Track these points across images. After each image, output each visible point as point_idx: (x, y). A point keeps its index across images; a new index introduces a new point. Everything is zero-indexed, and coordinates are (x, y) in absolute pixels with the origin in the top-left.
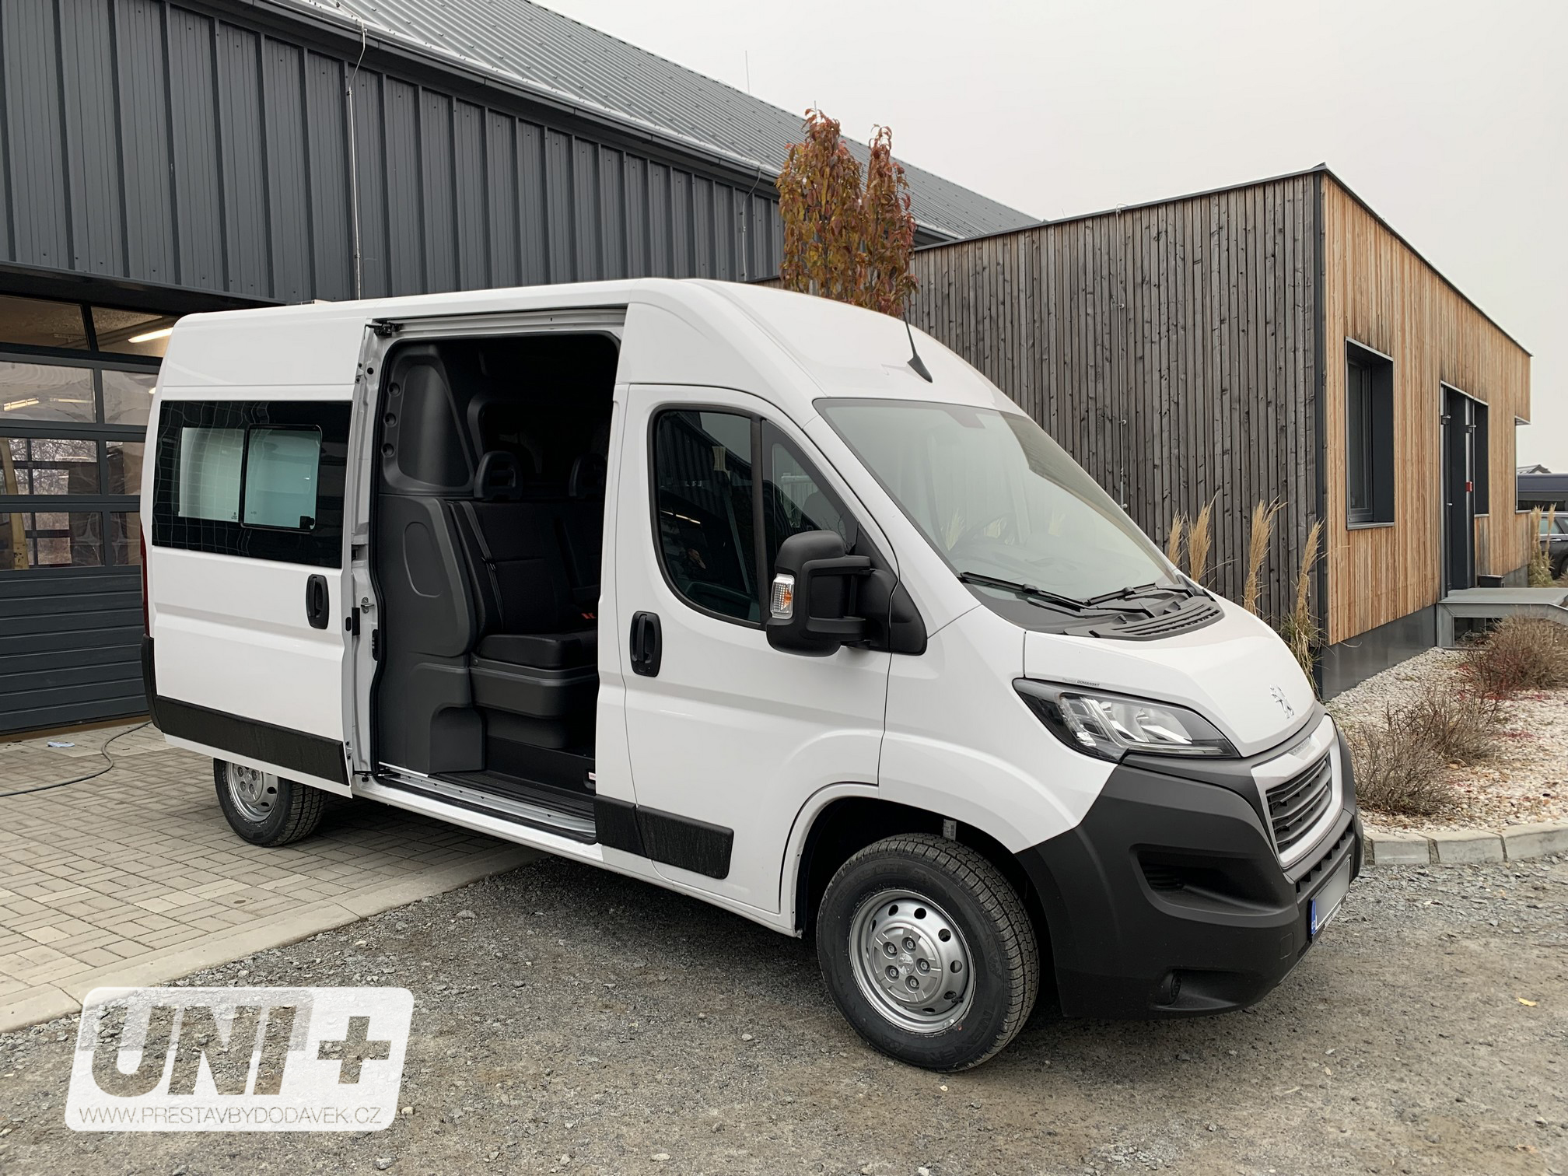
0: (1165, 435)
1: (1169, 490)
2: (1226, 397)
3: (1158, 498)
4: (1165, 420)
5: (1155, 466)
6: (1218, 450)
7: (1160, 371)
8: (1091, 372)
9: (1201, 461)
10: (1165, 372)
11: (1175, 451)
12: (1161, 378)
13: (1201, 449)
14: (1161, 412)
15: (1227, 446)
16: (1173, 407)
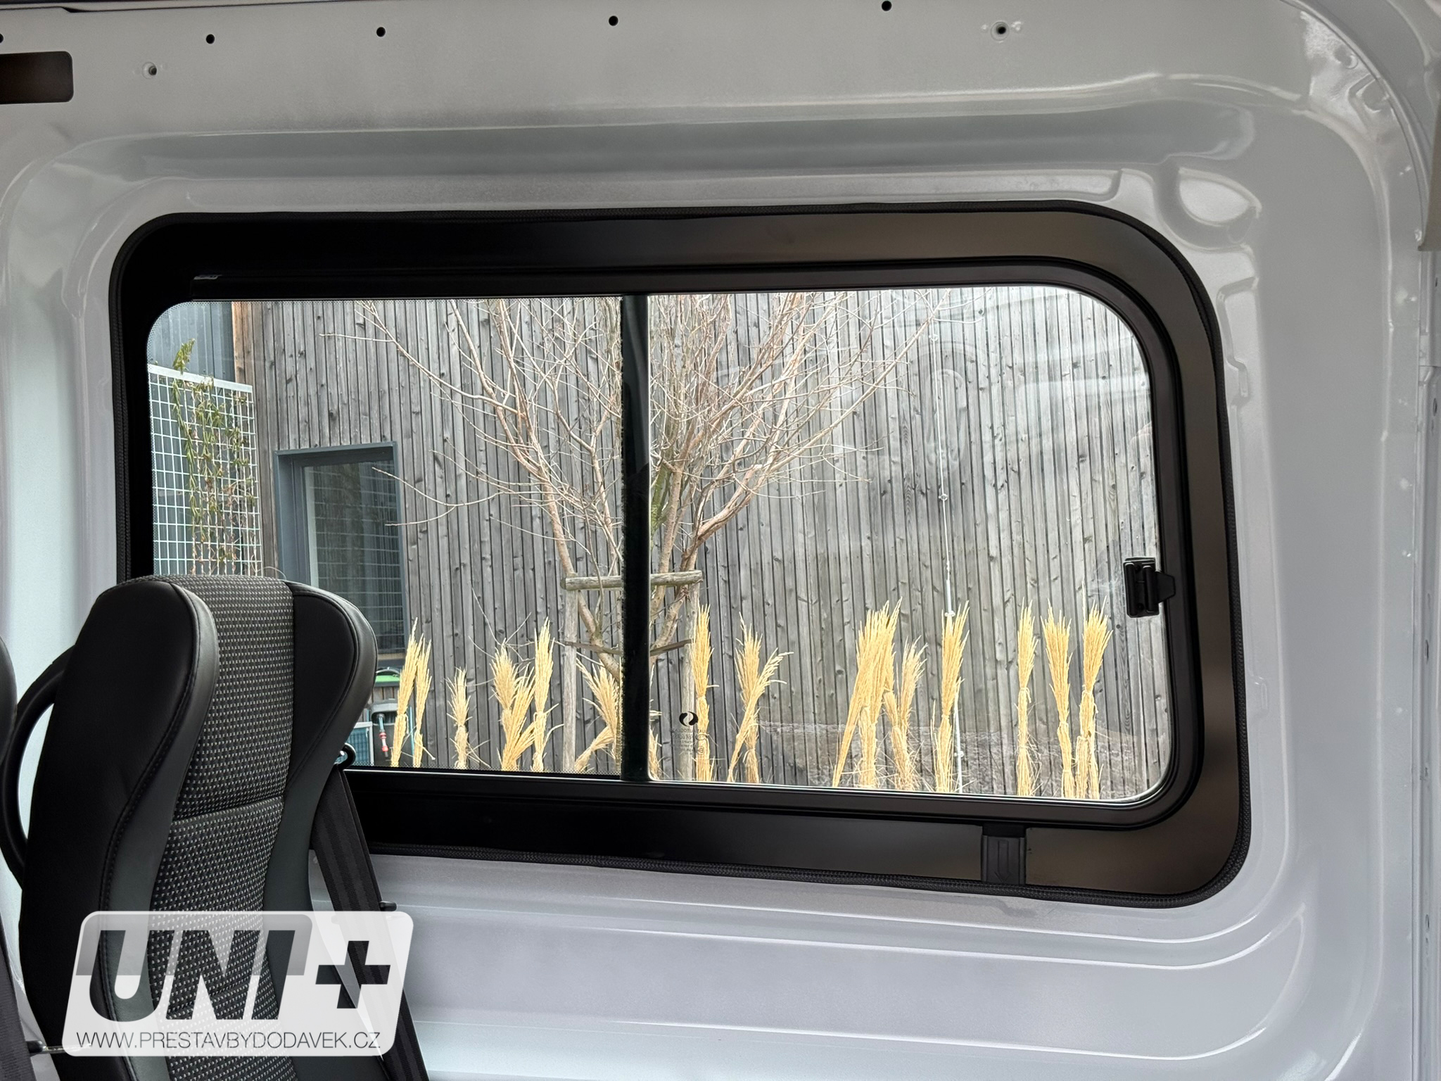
0: (1003, 515)
1: (1011, 591)
2: (1085, 466)
3: (997, 601)
4: (1002, 495)
5: (991, 558)
6: (1078, 536)
7: (992, 428)
8: (894, 426)
9: (1054, 551)
10: (998, 430)
11: (1017, 537)
12: (994, 437)
13: (1053, 536)
14: (995, 486)
15: (1090, 531)
16: (1013, 476)
